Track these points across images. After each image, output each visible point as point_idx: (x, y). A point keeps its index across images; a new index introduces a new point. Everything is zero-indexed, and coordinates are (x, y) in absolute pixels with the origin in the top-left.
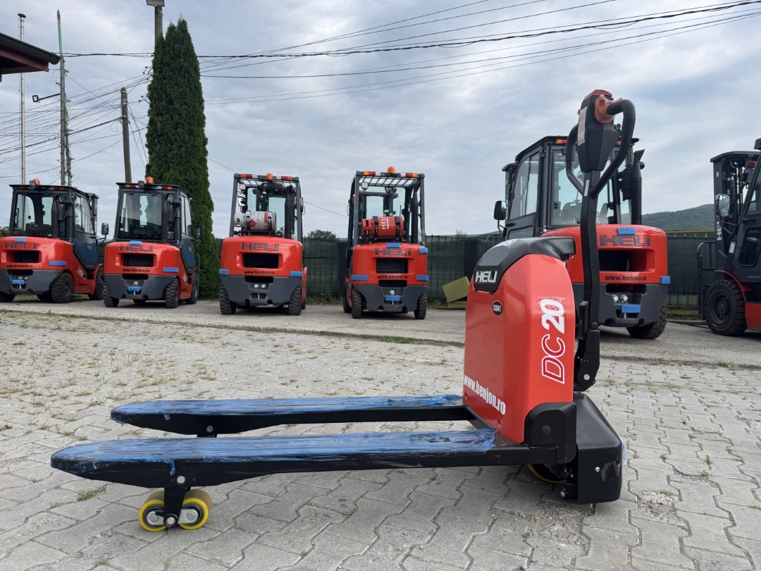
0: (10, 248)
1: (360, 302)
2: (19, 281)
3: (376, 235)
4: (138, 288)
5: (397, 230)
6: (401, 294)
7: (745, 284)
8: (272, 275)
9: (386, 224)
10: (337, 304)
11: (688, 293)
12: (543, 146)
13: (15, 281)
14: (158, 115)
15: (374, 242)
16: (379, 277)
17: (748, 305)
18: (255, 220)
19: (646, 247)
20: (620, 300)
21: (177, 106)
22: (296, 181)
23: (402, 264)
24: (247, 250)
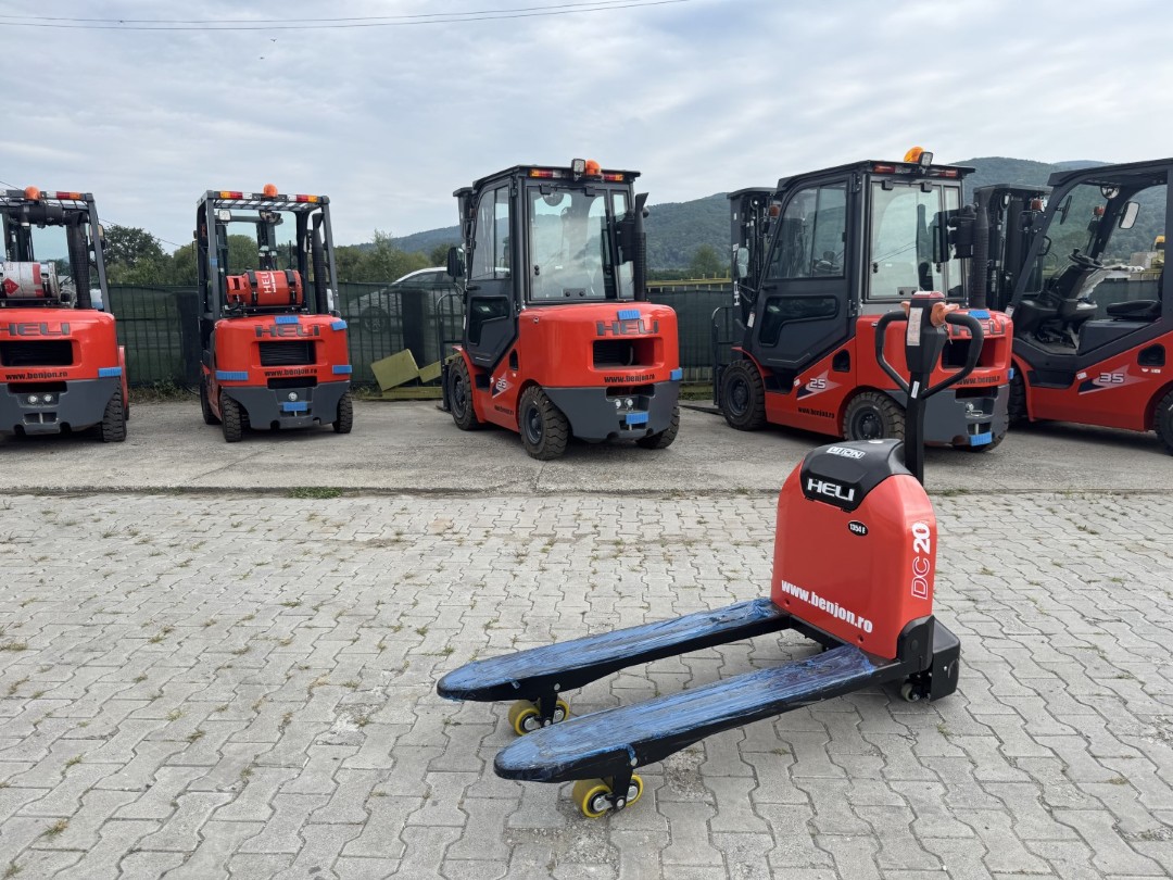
1: (238, 416)
3: (254, 303)
5: (291, 294)
6: (308, 399)
7: (764, 368)
8: (62, 378)
9: (271, 284)
10: (185, 400)
11: (702, 365)
12: (514, 178)
15: (251, 314)
16: (267, 374)
17: (768, 394)
18: (16, 280)
19: (653, 335)
20: (624, 405)
22: (88, 198)
23: (305, 349)
24: (6, 337)
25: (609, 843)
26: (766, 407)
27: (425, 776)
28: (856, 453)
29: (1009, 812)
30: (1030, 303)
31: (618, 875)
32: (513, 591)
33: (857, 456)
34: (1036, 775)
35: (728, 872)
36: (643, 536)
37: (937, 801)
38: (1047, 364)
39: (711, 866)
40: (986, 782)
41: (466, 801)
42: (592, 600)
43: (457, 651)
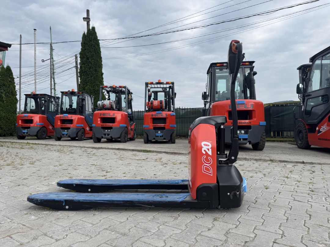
0: (22, 118)
1: (146, 137)
2: (26, 131)
4: (66, 133)
5: (161, 106)
6: (163, 133)
7: (308, 125)
8: (112, 126)
9: (156, 104)
12: (212, 67)
13: (24, 131)
14: (83, 64)
15: (151, 111)
17: (309, 134)
18: (105, 104)
21: (90, 60)
22: (125, 87)
24: (102, 116)
26: (309, 139)
34: (230, 240)
37: (169, 234)
40: (202, 235)
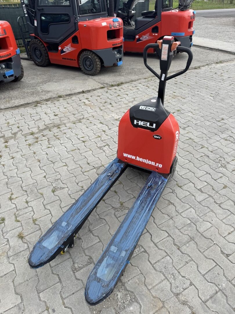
17: (49, 53)
19: (5, 36)
20: (2, 68)
25: (128, 291)
26: (50, 58)
27: (39, 297)
28: (152, 108)
29: (212, 211)
30: (120, 12)
31: (140, 305)
32: (8, 174)
33: (153, 110)
34: (209, 193)
35: (169, 281)
36: (39, 127)
37: (196, 216)
38: (127, 33)
39: (162, 281)
40: (200, 202)
41: (65, 301)
42: (44, 169)
43: (6, 218)
